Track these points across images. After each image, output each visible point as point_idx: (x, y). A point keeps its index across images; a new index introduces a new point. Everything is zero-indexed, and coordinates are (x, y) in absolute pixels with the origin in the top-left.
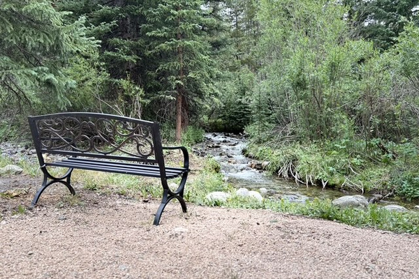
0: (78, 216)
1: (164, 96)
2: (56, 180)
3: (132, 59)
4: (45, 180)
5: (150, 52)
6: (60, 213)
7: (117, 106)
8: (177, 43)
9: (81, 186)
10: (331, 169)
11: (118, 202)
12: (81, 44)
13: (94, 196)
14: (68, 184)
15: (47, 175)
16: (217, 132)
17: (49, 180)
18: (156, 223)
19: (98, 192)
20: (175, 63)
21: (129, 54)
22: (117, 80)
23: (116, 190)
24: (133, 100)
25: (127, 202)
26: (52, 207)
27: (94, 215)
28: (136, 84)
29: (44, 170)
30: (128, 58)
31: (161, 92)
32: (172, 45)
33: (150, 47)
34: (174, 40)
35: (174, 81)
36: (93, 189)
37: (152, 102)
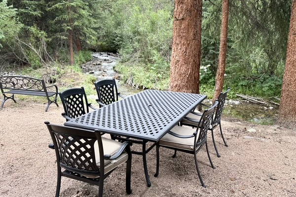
0: (19, 110)
1: (60, 36)
2: (8, 98)
3: (37, 13)
4: (5, 98)
5: (49, 9)
6: (13, 109)
7: (30, 44)
8: (66, 4)
9: (18, 99)
10: (148, 80)
11: (33, 104)
12: (5, 12)
13: (24, 102)
14: (13, 99)
15: (5, 96)
16: (103, 51)
17: (6, 98)
18: (46, 111)
19: (25, 101)
20: (66, 16)
21: (35, 10)
22: (29, 27)
23: (32, 99)
24: (41, 39)
25: (37, 104)
26: (9, 108)
27: (25, 109)
28: (41, 29)
29: (4, 95)
30: (35, 13)
31: (58, 33)
32: (63, 5)
33: (49, 5)
34: (64, 2)
35: (66, 27)
36: (23, 100)
37: (53, 39)
